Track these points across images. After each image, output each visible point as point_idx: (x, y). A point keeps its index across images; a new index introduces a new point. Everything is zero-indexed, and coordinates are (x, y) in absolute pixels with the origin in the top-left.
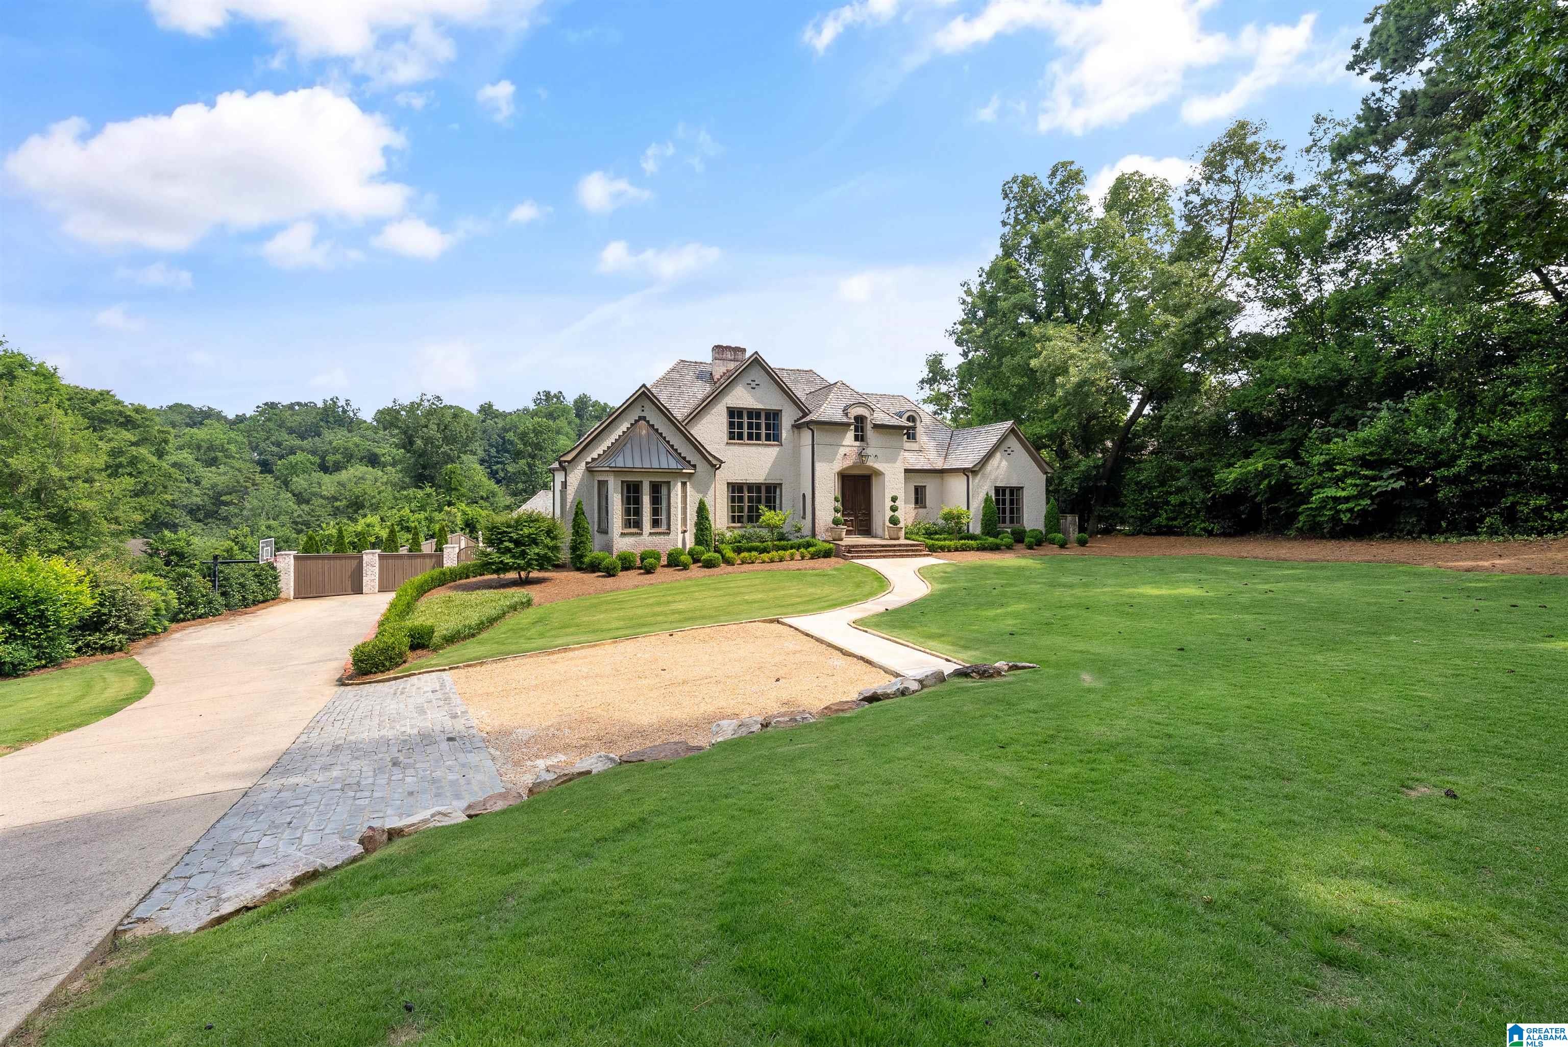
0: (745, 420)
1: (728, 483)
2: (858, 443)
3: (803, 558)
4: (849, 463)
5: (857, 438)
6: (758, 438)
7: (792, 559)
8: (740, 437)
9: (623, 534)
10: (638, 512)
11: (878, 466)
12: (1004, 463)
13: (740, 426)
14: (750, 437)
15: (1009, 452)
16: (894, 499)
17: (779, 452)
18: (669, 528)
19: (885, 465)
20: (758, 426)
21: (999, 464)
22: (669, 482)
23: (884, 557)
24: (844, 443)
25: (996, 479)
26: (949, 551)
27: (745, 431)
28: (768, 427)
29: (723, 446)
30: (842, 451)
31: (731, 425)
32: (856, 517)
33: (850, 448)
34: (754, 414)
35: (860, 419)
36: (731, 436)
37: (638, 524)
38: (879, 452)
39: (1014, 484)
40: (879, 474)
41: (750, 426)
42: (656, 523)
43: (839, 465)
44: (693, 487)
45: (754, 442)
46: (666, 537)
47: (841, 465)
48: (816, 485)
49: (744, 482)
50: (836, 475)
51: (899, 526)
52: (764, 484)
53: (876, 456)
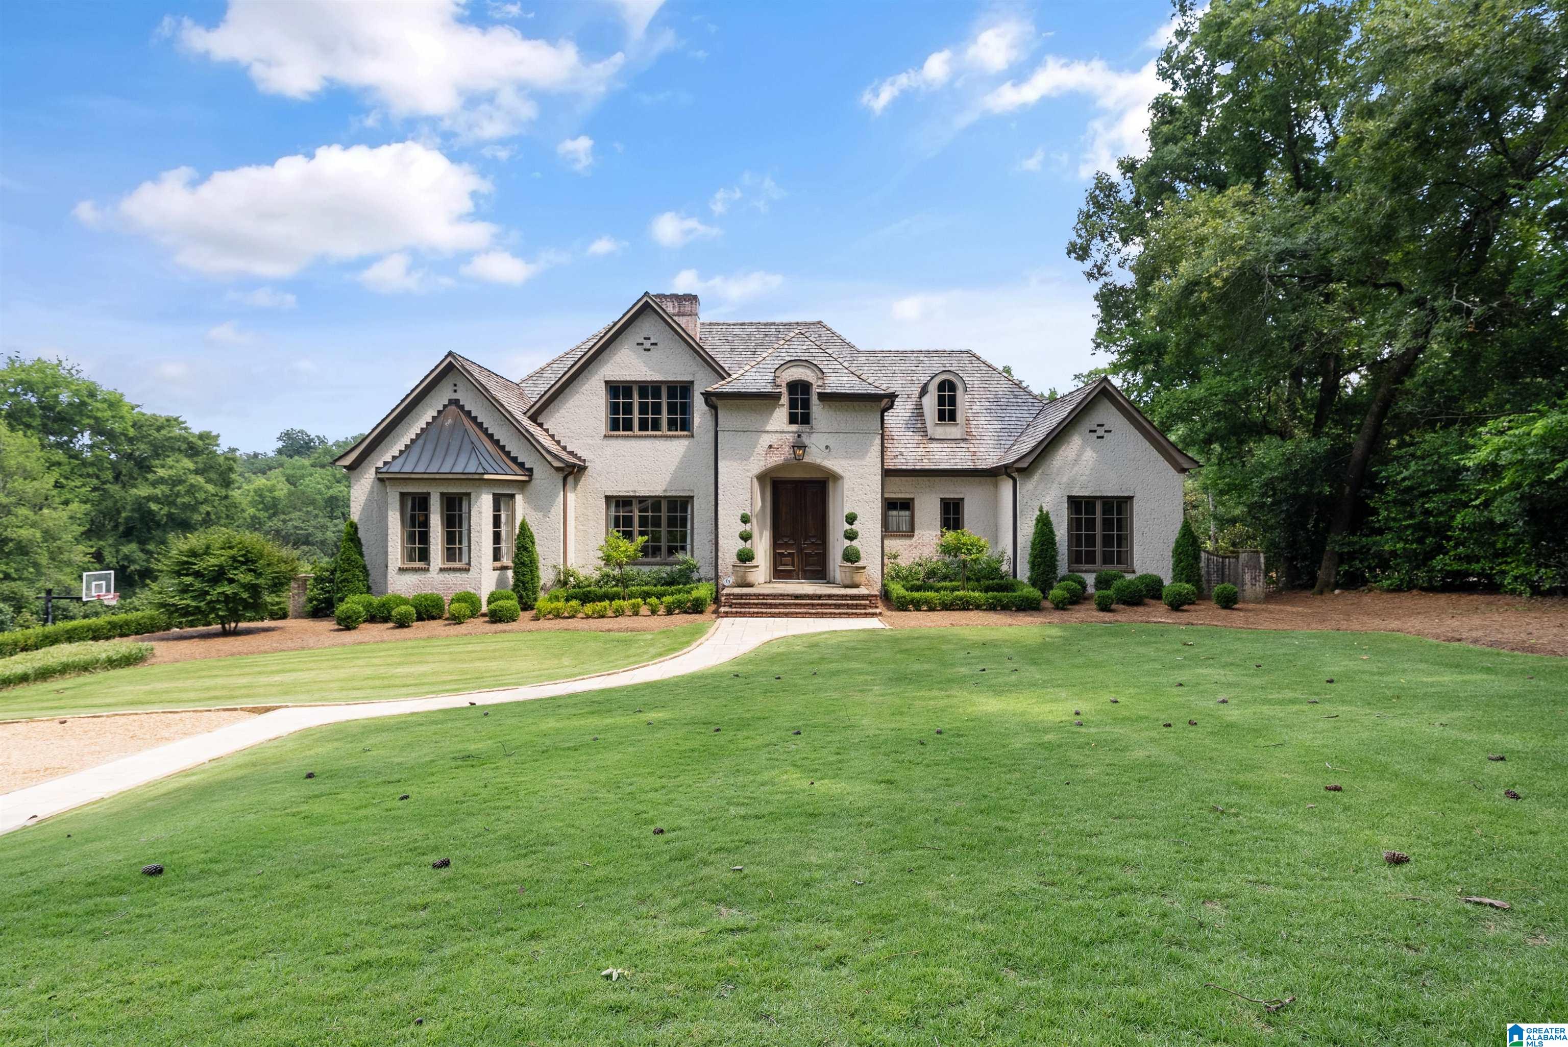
0: (636, 400)
1: (608, 498)
2: (794, 428)
4: (776, 459)
5: (793, 419)
6: (656, 426)
7: (636, 614)
8: (628, 426)
9: (401, 570)
10: (424, 538)
11: (833, 464)
12: (1089, 455)
13: (628, 409)
14: (643, 426)
15: (1100, 433)
16: (851, 519)
17: (689, 448)
18: (469, 564)
19: (844, 463)
20: (657, 409)
21: (1079, 456)
22: (469, 495)
24: (769, 428)
25: (1071, 483)
27: (636, 416)
28: (672, 409)
29: (598, 440)
30: (765, 440)
31: (614, 408)
32: (800, 550)
33: (778, 435)
34: (649, 389)
35: (799, 389)
36: (614, 425)
37: (424, 555)
38: (831, 441)
39: (1111, 490)
40: (836, 477)
41: (643, 409)
42: (451, 554)
43: (760, 462)
44: (527, 501)
45: (650, 433)
46: (464, 575)
47: (762, 463)
48: (720, 497)
49: (632, 494)
50: (755, 480)
51: (856, 564)
52: (665, 497)
53: (827, 447)
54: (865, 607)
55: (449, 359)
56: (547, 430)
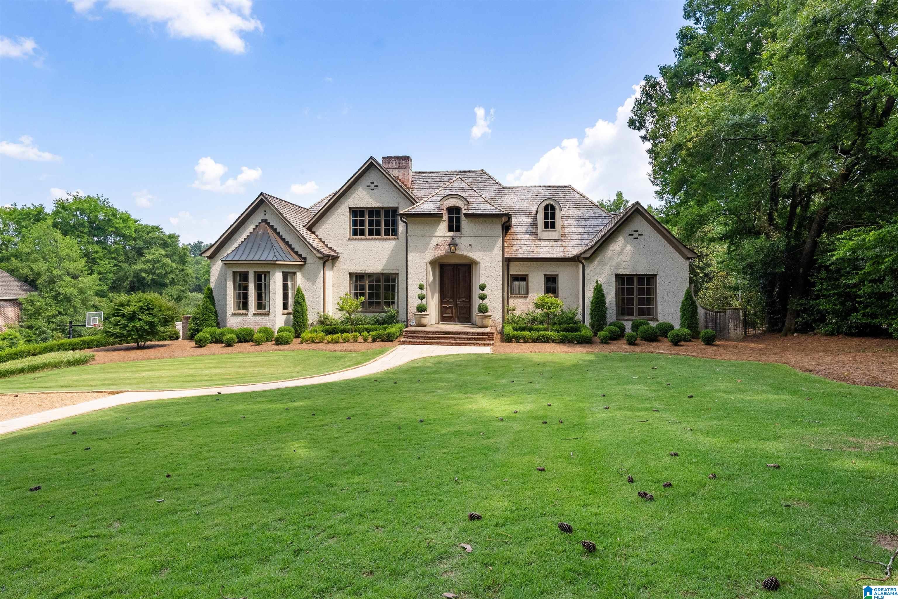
0: (366, 218)
1: (351, 274)
2: (451, 234)
3: (365, 340)
4: (441, 252)
5: (450, 229)
6: (378, 233)
7: (356, 341)
8: (362, 233)
9: (233, 314)
10: (246, 297)
11: (473, 255)
12: (629, 249)
13: (362, 223)
14: (371, 233)
15: (635, 236)
16: (483, 287)
17: (395, 246)
18: (269, 311)
19: (480, 254)
20: (378, 223)
21: (623, 249)
22: (269, 272)
23: (438, 344)
24: (437, 234)
25: (618, 266)
26: (526, 342)
27: (366, 227)
28: (386, 223)
29: (345, 241)
30: (434, 241)
31: (355, 223)
32: (456, 305)
33: (442, 238)
34: (373, 212)
35: (454, 211)
36: (355, 233)
37: (245, 306)
38: (472, 241)
39: (643, 269)
40: (476, 263)
41: (370, 223)
42: (260, 306)
43: (430, 254)
44: (304, 276)
45: (374, 237)
46: (266, 318)
47: (433, 255)
48: (409, 274)
49: (364, 272)
50: (429, 265)
51: (486, 314)
52: (382, 274)
53: (470, 245)
54: (485, 340)
55: (261, 197)
56: (317, 236)
